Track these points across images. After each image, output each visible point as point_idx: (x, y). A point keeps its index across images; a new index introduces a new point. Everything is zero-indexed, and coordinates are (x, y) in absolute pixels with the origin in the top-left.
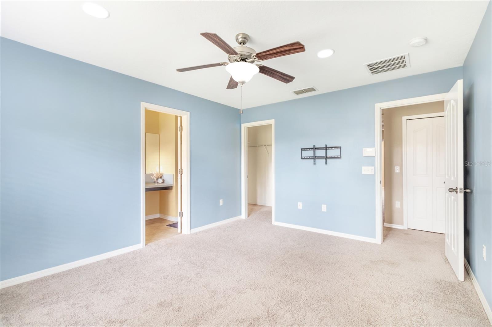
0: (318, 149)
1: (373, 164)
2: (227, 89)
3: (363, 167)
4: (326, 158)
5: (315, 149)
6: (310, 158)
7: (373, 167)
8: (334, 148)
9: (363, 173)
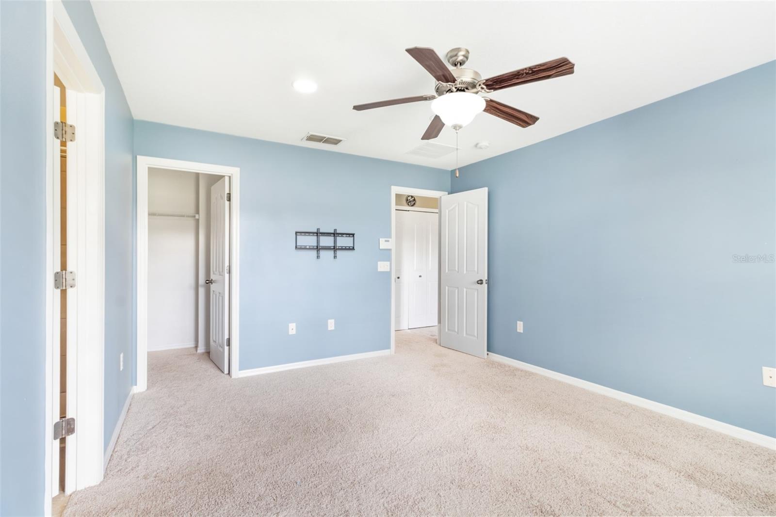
0: (324, 234)
1: (389, 259)
2: (423, 138)
3: (379, 263)
4: (335, 249)
5: (318, 234)
6: (311, 248)
7: (389, 262)
8: (345, 235)
9: (379, 270)
